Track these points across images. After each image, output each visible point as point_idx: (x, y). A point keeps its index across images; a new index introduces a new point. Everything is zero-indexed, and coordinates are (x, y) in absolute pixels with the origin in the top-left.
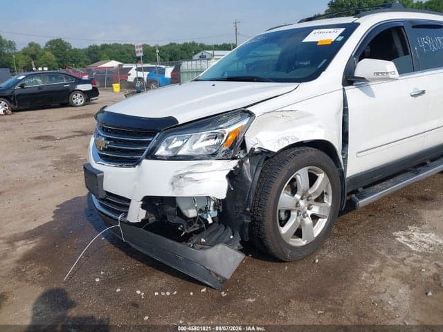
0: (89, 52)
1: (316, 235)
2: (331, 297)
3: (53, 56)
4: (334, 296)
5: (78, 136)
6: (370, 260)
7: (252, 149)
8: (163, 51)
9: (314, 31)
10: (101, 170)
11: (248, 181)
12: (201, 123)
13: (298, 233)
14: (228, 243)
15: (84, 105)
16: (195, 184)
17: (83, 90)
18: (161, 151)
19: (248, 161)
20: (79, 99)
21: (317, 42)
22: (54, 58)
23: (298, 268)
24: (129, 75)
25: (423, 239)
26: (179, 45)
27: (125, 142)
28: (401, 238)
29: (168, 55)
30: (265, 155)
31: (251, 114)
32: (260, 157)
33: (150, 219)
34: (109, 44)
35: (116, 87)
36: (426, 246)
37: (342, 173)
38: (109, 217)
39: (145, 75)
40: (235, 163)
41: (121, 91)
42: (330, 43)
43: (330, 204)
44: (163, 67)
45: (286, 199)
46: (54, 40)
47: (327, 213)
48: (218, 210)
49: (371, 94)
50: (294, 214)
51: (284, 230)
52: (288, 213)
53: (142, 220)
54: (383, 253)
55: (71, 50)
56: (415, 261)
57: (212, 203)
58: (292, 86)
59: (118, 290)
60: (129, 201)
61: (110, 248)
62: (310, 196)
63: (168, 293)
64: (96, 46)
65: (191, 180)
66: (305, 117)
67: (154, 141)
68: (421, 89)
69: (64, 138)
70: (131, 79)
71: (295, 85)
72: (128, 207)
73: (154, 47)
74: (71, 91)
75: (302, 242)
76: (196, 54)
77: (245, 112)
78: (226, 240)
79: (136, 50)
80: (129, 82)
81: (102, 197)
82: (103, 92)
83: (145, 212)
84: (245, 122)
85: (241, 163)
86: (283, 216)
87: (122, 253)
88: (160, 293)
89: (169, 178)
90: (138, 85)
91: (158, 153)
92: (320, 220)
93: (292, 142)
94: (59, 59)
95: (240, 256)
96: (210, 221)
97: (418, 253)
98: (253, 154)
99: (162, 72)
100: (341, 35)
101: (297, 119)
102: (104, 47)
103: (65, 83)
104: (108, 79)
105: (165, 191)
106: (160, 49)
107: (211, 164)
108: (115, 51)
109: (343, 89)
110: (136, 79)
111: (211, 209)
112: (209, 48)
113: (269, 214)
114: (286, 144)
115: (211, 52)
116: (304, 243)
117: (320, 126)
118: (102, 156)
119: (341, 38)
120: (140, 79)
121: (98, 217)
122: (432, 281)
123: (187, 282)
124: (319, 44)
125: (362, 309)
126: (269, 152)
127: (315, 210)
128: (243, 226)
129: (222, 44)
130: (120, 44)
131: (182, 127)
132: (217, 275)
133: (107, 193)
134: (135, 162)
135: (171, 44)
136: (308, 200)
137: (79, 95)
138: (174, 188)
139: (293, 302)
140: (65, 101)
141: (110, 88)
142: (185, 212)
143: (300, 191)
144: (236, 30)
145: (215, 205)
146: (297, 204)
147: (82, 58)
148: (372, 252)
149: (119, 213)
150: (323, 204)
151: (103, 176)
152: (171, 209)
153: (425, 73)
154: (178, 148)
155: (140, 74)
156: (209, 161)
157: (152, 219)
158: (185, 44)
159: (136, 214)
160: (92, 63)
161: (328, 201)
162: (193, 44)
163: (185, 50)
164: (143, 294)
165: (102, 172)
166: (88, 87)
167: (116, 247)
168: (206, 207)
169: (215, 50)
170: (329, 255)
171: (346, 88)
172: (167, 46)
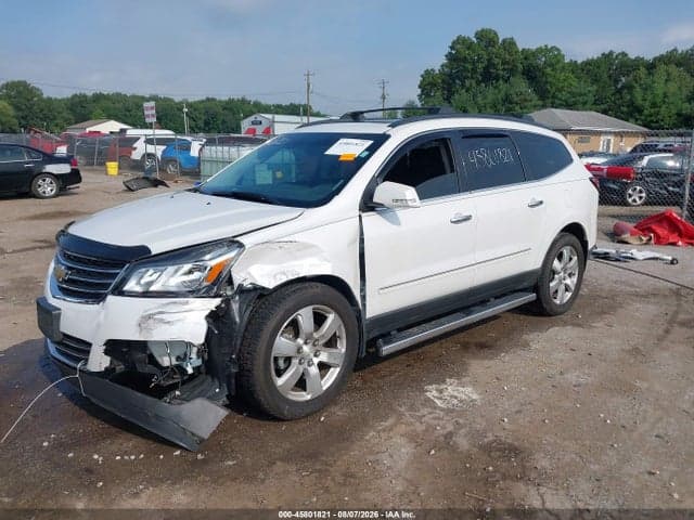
0: (72, 105)
1: (324, 388)
2: (324, 458)
3: (10, 108)
4: (327, 457)
5: (40, 248)
6: (385, 418)
7: (240, 286)
8: (195, 110)
9: (342, 141)
10: (57, 306)
11: (235, 323)
12: (180, 254)
13: (301, 384)
14: (212, 398)
15: (56, 196)
16: (167, 326)
17: (55, 172)
18: (131, 285)
19: (237, 298)
20: (47, 187)
21: (339, 156)
22: (11, 111)
23: (297, 427)
24: (135, 149)
25: (456, 394)
26: (220, 102)
27: (89, 274)
28: (432, 392)
29: (203, 118)
30: (259, 293)
31: (241, 245)
32: (253, 294)
33: (118, 368)
34: (105, 93)
35: (112, 167)
36: (455, 402)
37: (359, 315)
38: (67, 365)
39: (159, 150)
40: (217, 301)
41: (119, 174)
42: (352, 159)
43: (344, 350)
44: (189, 139)
45: (283, 344)
46: (13, 83)
47: (340, 361)
48: (203, 358)
49: (396, 221)
50: (295, 362)
51: (280, 382)
52: (288, 360)
53: (106, 369)
54: (403, 409)
55: (41, 100)
56: (435, 418)
57: (195, 350)
58: (298, 211)
59: (71, 455)
60: (90, 345)
61: (68, 406)
62: (317, 340)
63: (133, 457)
64: (85, 96)
65: (162, 321)
66: (306, 249)
67: (122, 273)
68: (467, 214)
69: (19, 251)
70: (136, 155)
71: (300, 210)
72: (88, 352)
73: (181, 103)
74: (35, 173)
75: (306, 396)
76: (246, 117)
77: (233, 243)
78: (210, 394)
79: (146, 113)
80: (135, 161)
81: (57, 340)
82: (91, 175)
83: (108, 358)
84: (232, 254)
85: (227, 301)
86: (281, 364)
87: (83, 411)
88: (122, 458)
89: (137, 318)
90: (148, 164)
91: (126, 288)
92: (332, 369)
93: (291, 278)
94: (20, 114)
95: (223, 413)
96: (190, 371)
97: (442, 410)
98: (242, 290)
99: (187, 147)
100: (367, 150)
101: (299, 250)
102: (98, 98)
103: (26, 161)
104: (100, 153)
105: (131, 334)
106: (190, 105)
107: (187, 303)
108: (117, 105)
109: (360, 216)
110: (144, 156)
111: (194, 356)
112: (267, 109)
113: (259, 362)
114: (284, 279)
115: (269, 116)
116: (309, 397)
117: (326, 260)
118: (61, 289)
119: (367, 153)
120: (150, 156)
121: (55, 368)
122: (442, 438)
123: (159, 445)
124: (341, 159)
125: (353, 469)
126: (264, 288)
127: (324, 357)
128: (229, 376)
129: (288, 104)
130: (125, 95)
131: (156, 258)
132: (193, 434)
133: (65, 335)
134: (98, 298)
135: (208, 99)
136: (314, 345)
137: (48, 180)
138: (141, 330)
139: (279, 463)
140: (25, 189)
141: (103, 168)
142: (159, 360)
143: (302, 335)
144: (309, 86)
145: (198, 352)
146: (299, 350)
147: (59, 113)
148: (391, 409)
149: (78, 360)
150: (334, 350)
151: (60, 314)
152: (140, 356)
153: (476, 194)
154: (150, 284)
155: (151, 149)
156: (186, 299)
157: (120, 368)
158: (231, 101)
159: (99, 361)
160: (76, 123)
161: (342, 347)
162: (243, 101)
163: (231, 109)
164: (101, 459)
165: (59, 309)
166: (65, 169)
167: (76, 404)
168: (185, 355)
169: (277, 113)
170: (339, 412)
171: (363, 215)
172: (203, 101)
